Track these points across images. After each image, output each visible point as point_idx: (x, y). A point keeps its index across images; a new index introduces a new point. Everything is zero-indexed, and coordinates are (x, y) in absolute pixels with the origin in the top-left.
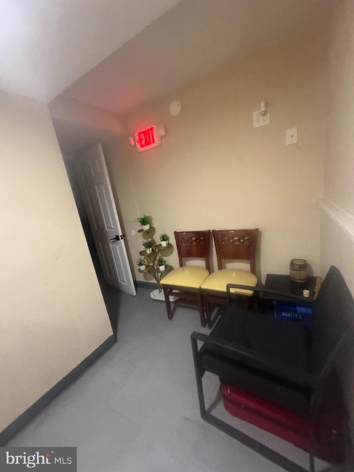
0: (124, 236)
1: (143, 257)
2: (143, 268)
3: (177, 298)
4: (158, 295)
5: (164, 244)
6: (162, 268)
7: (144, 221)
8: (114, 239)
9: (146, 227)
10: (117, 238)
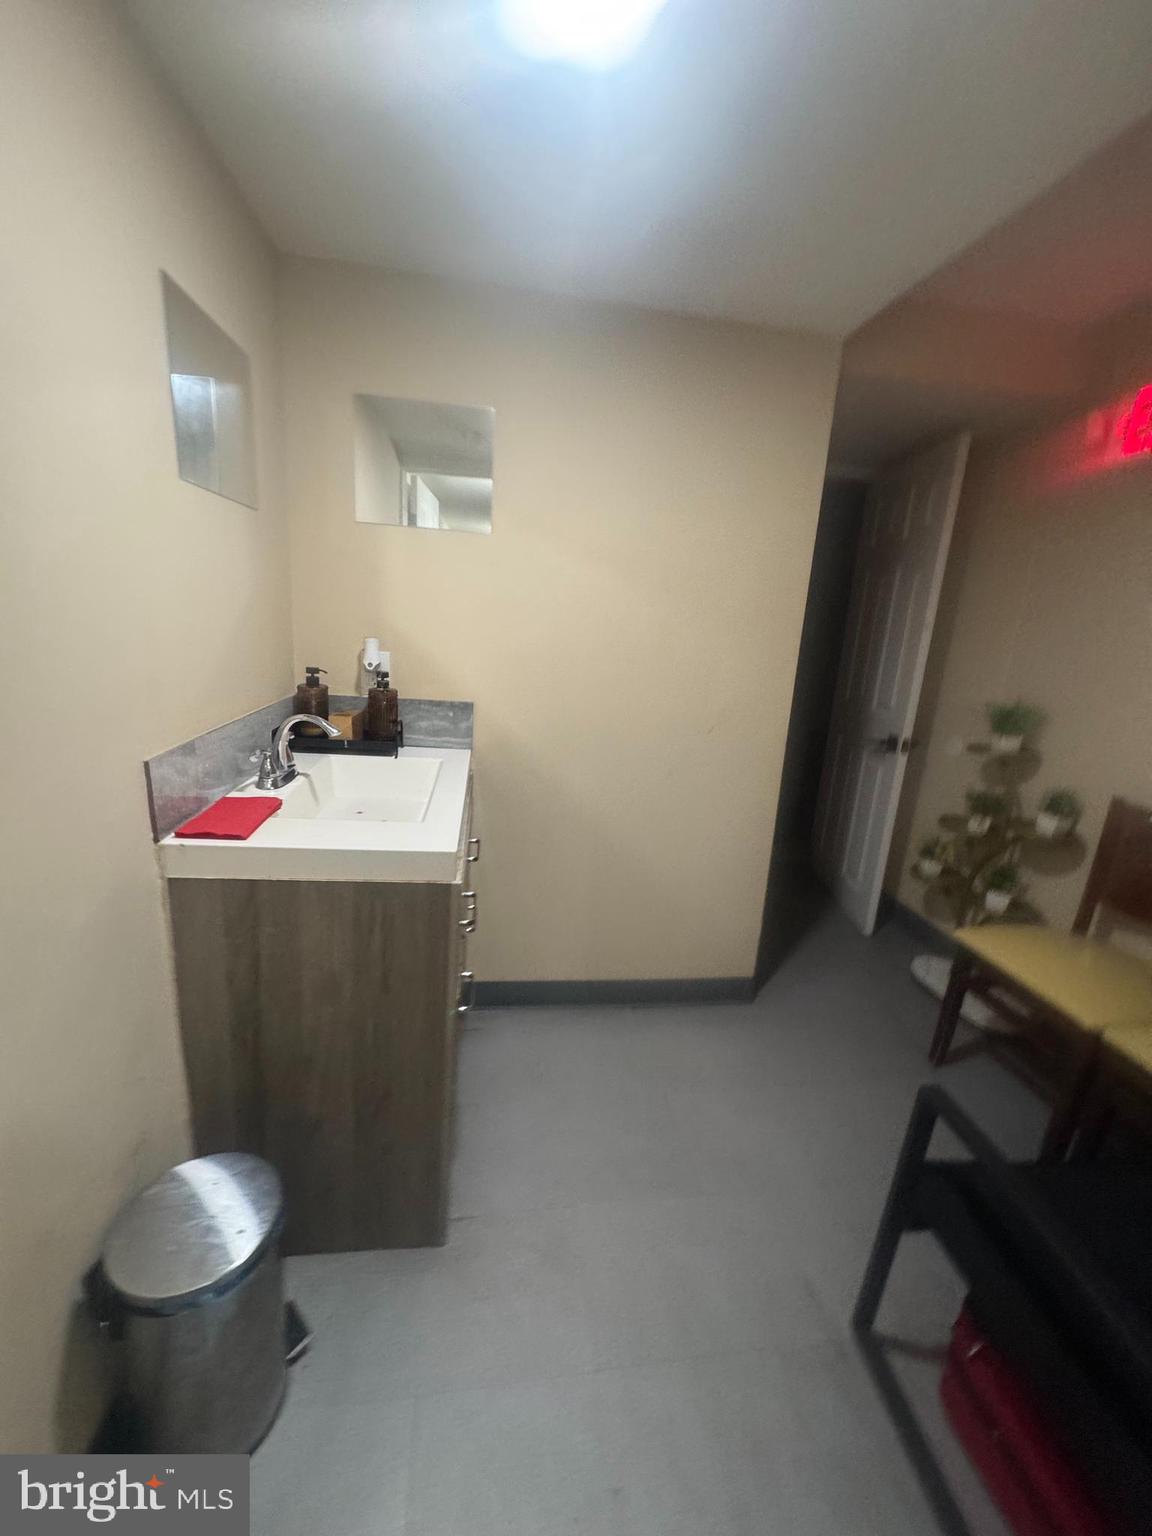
0: (917, 745)
1: (947, 837)
2: (931, 867)
3: (1004, 1027)
4: (934, 973)
5: (1048, 825)
6: (997, 901)
7: (1006, 720)
8: (882, 742)
9: (1008, 744)
10: (891, 744)
